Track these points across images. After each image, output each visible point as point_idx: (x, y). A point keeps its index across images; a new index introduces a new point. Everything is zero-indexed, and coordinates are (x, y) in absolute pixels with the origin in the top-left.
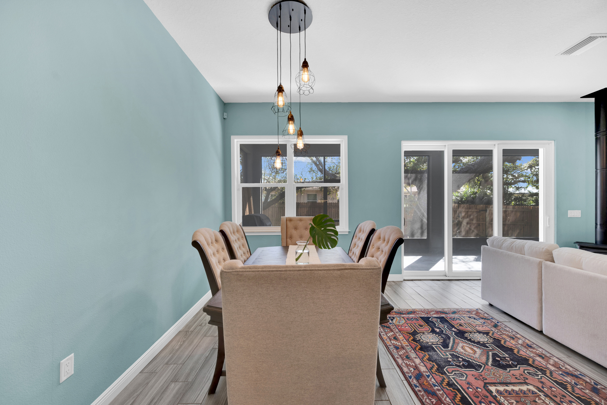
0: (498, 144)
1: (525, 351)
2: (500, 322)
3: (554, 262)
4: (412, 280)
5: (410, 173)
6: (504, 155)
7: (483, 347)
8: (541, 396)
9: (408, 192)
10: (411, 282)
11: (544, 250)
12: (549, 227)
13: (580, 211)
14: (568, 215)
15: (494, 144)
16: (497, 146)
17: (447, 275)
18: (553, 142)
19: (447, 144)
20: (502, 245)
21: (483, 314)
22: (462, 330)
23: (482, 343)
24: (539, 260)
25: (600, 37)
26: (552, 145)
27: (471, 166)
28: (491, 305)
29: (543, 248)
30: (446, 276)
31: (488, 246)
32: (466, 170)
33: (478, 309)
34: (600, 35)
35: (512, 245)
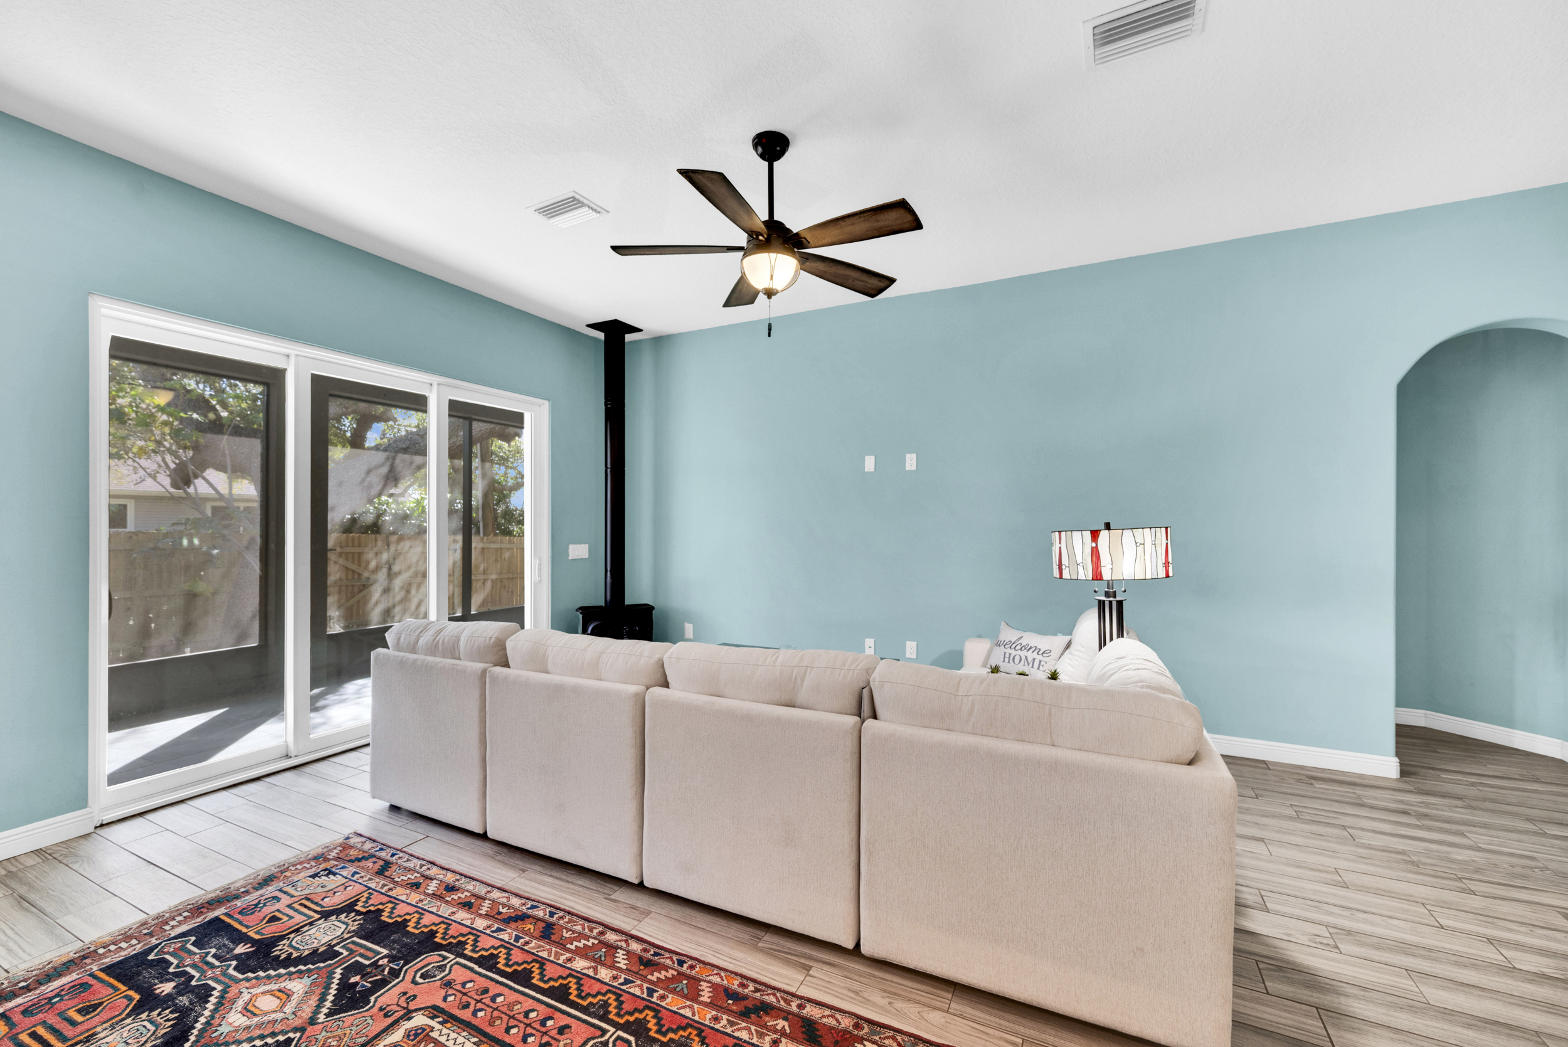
0: (438, 384)
1: (434, 910)
2: (400, 851)
3: (507, 665)
4: (141, 814)
5: (229, 435)
6: (452, 413)
7: (322, 965)
8: (432, 1029)
9: (217, 496)
10: (139, 821)
11: (493, 640)
12: (540, 581)
13: (587, 546)
14: (568, 555)
15: (430, 382)
16: (435, 387)
17: (293, 751)
18: (546, 403)
19: (292, 352)
20: (417, 642)
21: (359, 846)
22: (272, 937)
23: (325, 948)
24: (482, 666)
25: (589, 207)
26: (544, 408)
27: (416, 436)
28: (394, 809)
29: (491, 638)
30: (288, 756)
31: (388, 648)
32: (404, 446)
33: (351, 836)
34: (592, 205)
35: (438, 638)
